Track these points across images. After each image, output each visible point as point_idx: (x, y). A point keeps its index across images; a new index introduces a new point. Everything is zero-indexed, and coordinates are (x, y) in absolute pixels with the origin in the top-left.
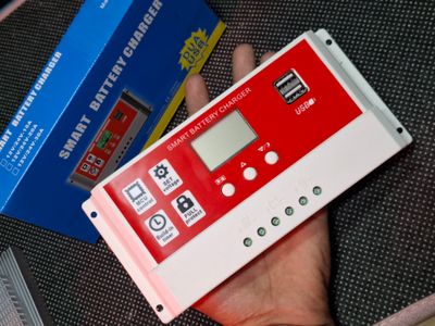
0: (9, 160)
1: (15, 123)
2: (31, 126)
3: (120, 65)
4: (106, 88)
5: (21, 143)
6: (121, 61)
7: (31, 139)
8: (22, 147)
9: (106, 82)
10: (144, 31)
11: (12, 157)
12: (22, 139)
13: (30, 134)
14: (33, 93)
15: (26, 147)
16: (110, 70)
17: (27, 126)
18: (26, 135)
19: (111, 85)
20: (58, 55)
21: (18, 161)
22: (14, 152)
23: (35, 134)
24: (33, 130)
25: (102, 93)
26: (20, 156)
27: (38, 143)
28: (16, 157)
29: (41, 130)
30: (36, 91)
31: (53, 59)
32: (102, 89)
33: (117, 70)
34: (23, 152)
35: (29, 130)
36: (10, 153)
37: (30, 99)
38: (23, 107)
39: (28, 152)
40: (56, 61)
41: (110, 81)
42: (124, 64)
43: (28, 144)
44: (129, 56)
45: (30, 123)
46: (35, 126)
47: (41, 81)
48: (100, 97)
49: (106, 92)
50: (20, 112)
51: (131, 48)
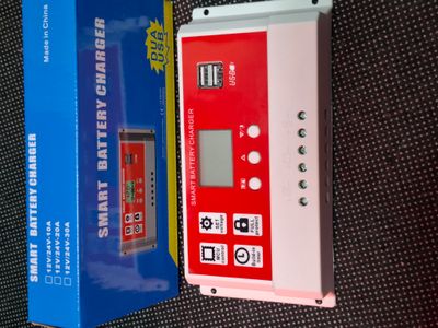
0: (53, 273)
1: (33, 233)
2: (53, 227)
3: (102, 109)
4: (102, 140)
5: (53, 250)
6: (101, 104)
7: (62, 239)
8: (58, 253)
9: (100, 135)
10: (103, 59)
11: (53, 269)
12: (53, 245)
13: (57, 235)
14: (32, 191)
15: (62, 250)
16: (95, 120)
17: (49, 229)
18: (53, 238)
19: (105, 135)
20: (32, 137)
21: (63, 269)
22: (53, 263)
23: (62, 232)
24: (57, 230)
25: (102, 148)
26: (62, 264)
27: (72, 240)
28: (58, 267)
29: (67, 224)
30: (33, 188)
31: (30, 145)
32: (100, 145)
33: (101, 115)
34: (62, 258)
35: (53, 231)
36: (49, 266)
37: (33, 199)
38: (31, 212)
39: (67, 254)
40: (34, 145)
41: (102, 131)
42: (104, 105)
43: (62, 246)
44: (104, 94)
45: (49, 223)
46: (57, 224)
47: (33, 174)
48: (102, 154)
49: (105, 145)
50: (31, 218)
51: (102, 85)
